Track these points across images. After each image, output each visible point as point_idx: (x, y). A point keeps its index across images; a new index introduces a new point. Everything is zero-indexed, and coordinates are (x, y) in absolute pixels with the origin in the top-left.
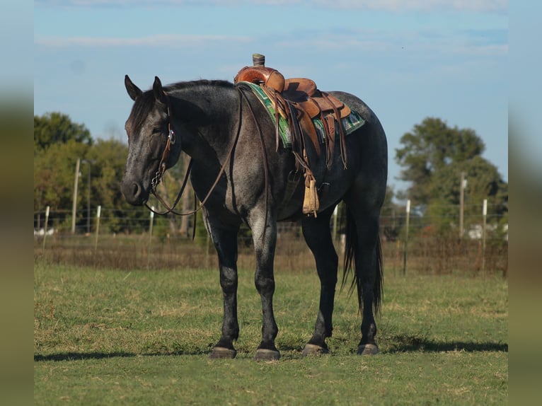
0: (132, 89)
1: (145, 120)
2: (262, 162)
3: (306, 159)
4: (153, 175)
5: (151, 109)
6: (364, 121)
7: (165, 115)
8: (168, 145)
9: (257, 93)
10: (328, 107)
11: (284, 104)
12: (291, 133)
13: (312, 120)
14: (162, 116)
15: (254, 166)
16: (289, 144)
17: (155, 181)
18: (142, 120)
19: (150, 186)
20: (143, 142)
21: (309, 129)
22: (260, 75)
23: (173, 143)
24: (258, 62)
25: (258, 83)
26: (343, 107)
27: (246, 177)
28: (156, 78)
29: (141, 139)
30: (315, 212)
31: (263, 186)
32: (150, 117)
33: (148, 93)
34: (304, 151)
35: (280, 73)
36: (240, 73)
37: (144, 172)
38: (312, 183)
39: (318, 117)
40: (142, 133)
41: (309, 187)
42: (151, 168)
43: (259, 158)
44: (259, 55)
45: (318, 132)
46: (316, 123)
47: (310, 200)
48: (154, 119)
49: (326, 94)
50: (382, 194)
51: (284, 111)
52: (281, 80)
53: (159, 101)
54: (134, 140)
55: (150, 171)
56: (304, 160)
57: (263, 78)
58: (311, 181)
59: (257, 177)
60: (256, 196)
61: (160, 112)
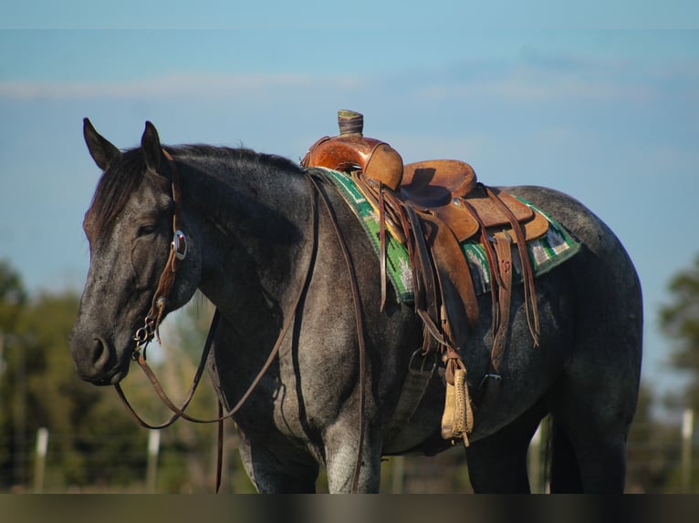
0: (98, 146)
1: (123, 208)
2: (355, 328)
3: (446, 327)
4: (138, 323)
5: (136, 186)
6: (578, 245)
7: (165, 199)
8: (171, 260)
9: (344, 190)
10: (500, 217)
11: (398, 212)
12: (414, 272)
13: (461, 245)
14: (158, 201)
15: (338, 337)
16: (409, 296)
17: (142, 335)
18: (118, 207)
19: (132, 344)
20: (117, 254)
21: (455, 265)
22: (352, 153)
23: (182, 257)
24: (349, 127)
25: (348, 169)
26: (533, 218)
27: (320, 357)
28: (148, 125)
29: (114, 246)
30: (465, 435)
31: (354, 378)
32: (134, 202)
33: (133, 154)
34: (442, 309)
35: (393, 151)
36: (312, 150)
37: (118, 313)
38: (458, 376)
39: (475, 239)
40: (116, 236)
41: (453, 384)
42: (132, 307)
43: (348, 322)
44: (350, 113)
45: (474, 270)
46: (470, 252)
47: (455, 412)
48: (142, 205)
49: (496, 191)
50: (631, 397)
51: (399, 228)
52: (395, 163)
53: (153, 172)
54: (101, 249)
55: (131, 314)
56: (441, 331)
57: (358, 160)
58: (458, 372)
59: (343, 359)
60: (340, 400)
61: (155, 190)
